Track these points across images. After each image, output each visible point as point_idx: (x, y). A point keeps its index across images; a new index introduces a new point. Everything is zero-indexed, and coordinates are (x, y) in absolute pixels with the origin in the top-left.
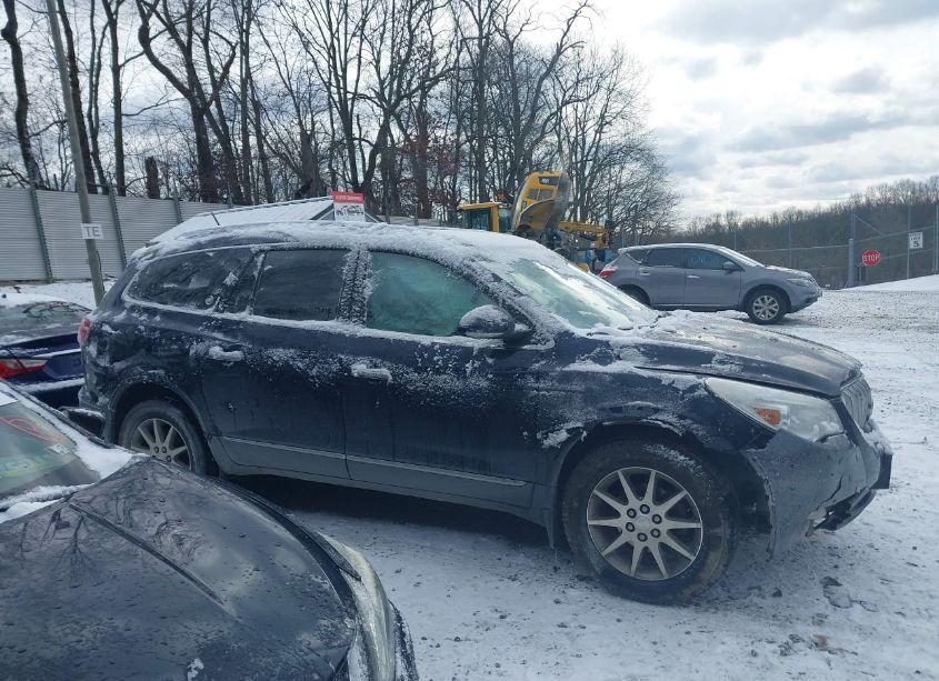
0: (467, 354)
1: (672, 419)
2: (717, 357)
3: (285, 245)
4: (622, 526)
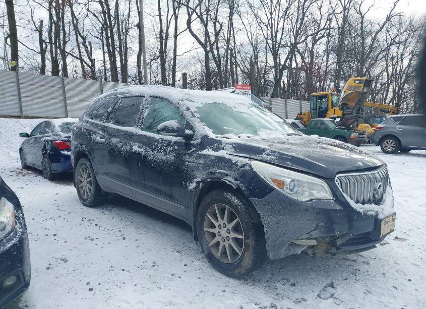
0: (169, 144)
1: (232, 180)
2: (267, 152)
3: (128, 95)
4: (216, 233)
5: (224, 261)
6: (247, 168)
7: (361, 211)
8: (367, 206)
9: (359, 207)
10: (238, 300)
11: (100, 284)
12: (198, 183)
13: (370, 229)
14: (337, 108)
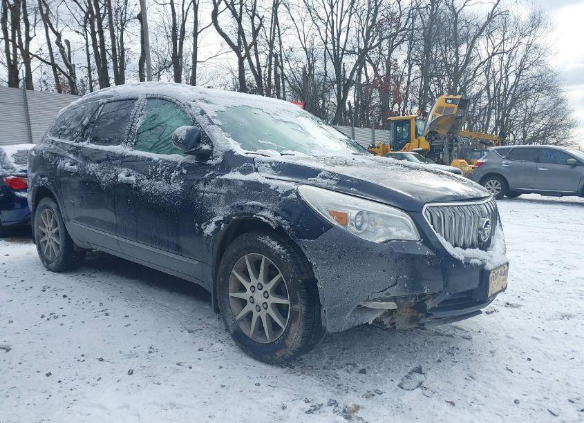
1: (270, 215)
2: (322, 173)
3: (113, 99)
4: (248, 299)
5: (260, 340)
6: (293, 196)
7: (462, 258)
8: (469, 252)
9: (458, 253)
10: (279, 396)
11: (60, 382)
12: (218, 223)
13: (475, 285)
14: (422, 139)
